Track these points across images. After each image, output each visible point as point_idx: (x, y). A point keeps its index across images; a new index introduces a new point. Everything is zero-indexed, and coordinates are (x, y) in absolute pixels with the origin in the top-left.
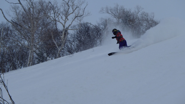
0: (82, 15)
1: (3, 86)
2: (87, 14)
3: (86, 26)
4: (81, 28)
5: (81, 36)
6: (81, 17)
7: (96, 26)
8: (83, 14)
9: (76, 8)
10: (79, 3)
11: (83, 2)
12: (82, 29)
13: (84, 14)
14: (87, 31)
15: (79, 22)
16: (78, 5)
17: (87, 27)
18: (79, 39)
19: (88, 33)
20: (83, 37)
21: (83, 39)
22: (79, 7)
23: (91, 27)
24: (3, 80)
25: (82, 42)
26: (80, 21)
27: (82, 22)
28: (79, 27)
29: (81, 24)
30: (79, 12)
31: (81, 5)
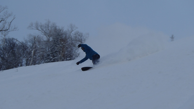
0: (7, 29)
2: (13, 28)
3: (11, 42)
4: (6, 43)
5: (5, 52)
6: (6, 32)
7: (22, 43)
8: (9, 28)
9: (2, 21)
10: (5, 15)
11: (10, 15)
12: (6, 45)
13: (10, 28)
14: (12, 48)
15: (3, 36)
16: (4, 18)
17: (12, 44)
18: (2, 56)
19: (13, 50)
20: (7, 54)
21: (7, 56)
22: (5, 20)
23: (17, 43)
25: (5, 60)
26: (5, 36)
27: (7, 37)
28: (3, 43)
29: (6, 39)
30: (4, 26)
31: (7, 17)
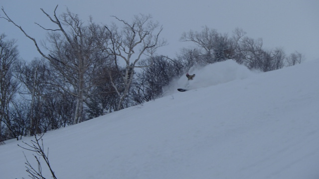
0: (154, 44)
1: (42, 157)
2: (161, 43)
3: (160, 61)
4: (153, 63)
5: (154, 76)
6: (153, 48)
7: (175, 61)
8: (156, 43)
9: (146, 34)
10: (150, 27)
11: (156, 26)
12: (154, 65)
13: (158, 43)
14: (163, 69)
15: (150, 55)
16: (148, 30)
17: (162, 63)
18: (150, 80)
19: (164, 72)
20: (156, 77)
21: (156, 81)
22: (150, 33)
23: (168, 62)
24: (42, 149)
25: (155, 85)
26: (152, 54)
27: (154, 55)
28: (150, 63)
29: (153, 58)
30: (150, 41)
31: (153, 29)
